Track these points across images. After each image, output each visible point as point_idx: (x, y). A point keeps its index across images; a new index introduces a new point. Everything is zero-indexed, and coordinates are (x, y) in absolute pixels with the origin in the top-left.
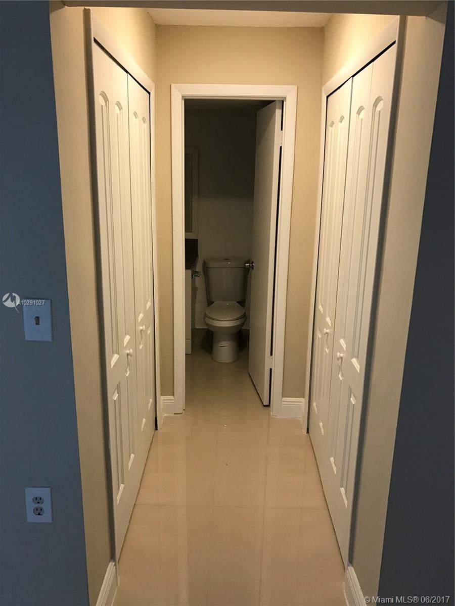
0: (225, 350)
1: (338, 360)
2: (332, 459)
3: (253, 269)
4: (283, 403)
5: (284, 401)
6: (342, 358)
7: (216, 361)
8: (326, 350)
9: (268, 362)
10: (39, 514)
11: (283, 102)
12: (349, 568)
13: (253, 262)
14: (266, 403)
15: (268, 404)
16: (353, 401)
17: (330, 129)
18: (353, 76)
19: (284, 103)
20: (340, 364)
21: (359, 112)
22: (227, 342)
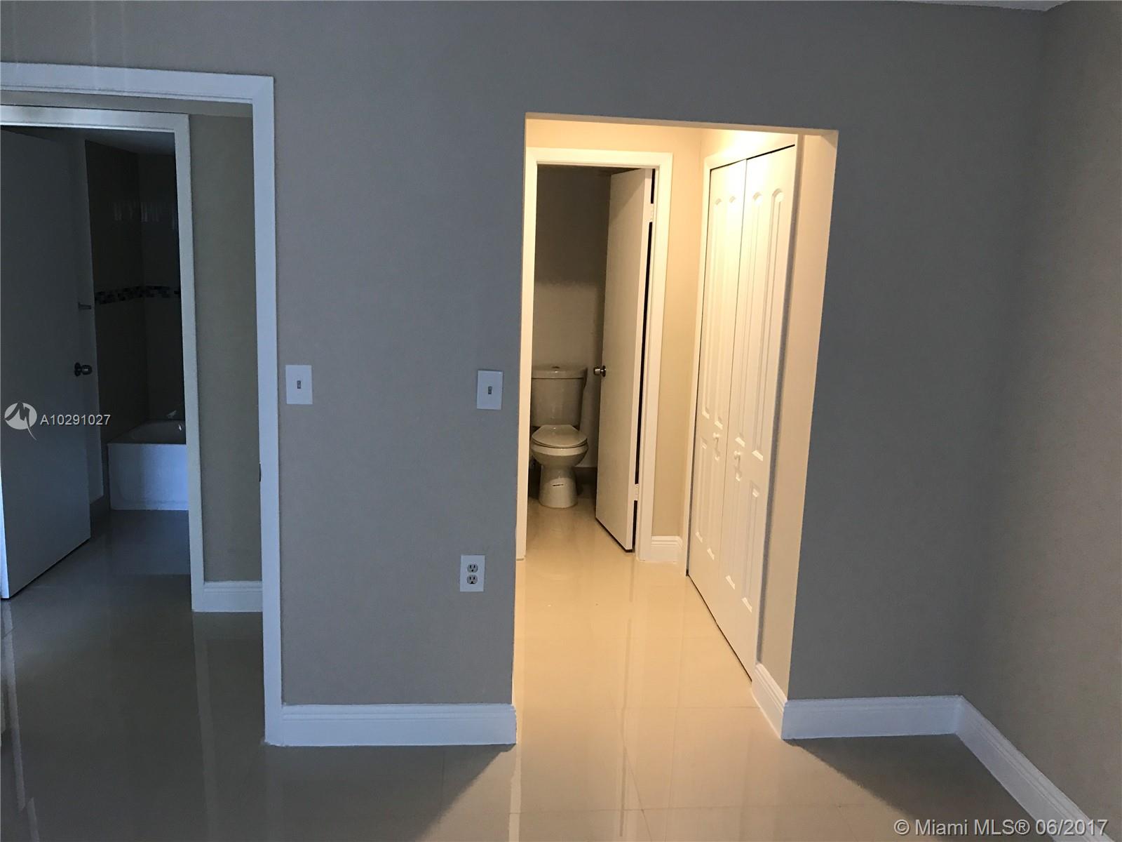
0: (560, 490)
1: (736, 459)
2: (729, 578)
3: (604, 376)
4: (653, 543)
5: (654, 541)
6: (739, 457)
7: (549, 507)
8: (716, 458)
9: (633, 492)
10: (472, 583)
11: (654, 171)
12: (757, 666)
13: (604, 367)
14: (629, 547)
15: (631, 548)
16: (755, 494)
17: (714, 207)
18: (748, 159)
19: (657, 172)
20: (736, 465)
21: (756, 196)
22: (563, 479)
